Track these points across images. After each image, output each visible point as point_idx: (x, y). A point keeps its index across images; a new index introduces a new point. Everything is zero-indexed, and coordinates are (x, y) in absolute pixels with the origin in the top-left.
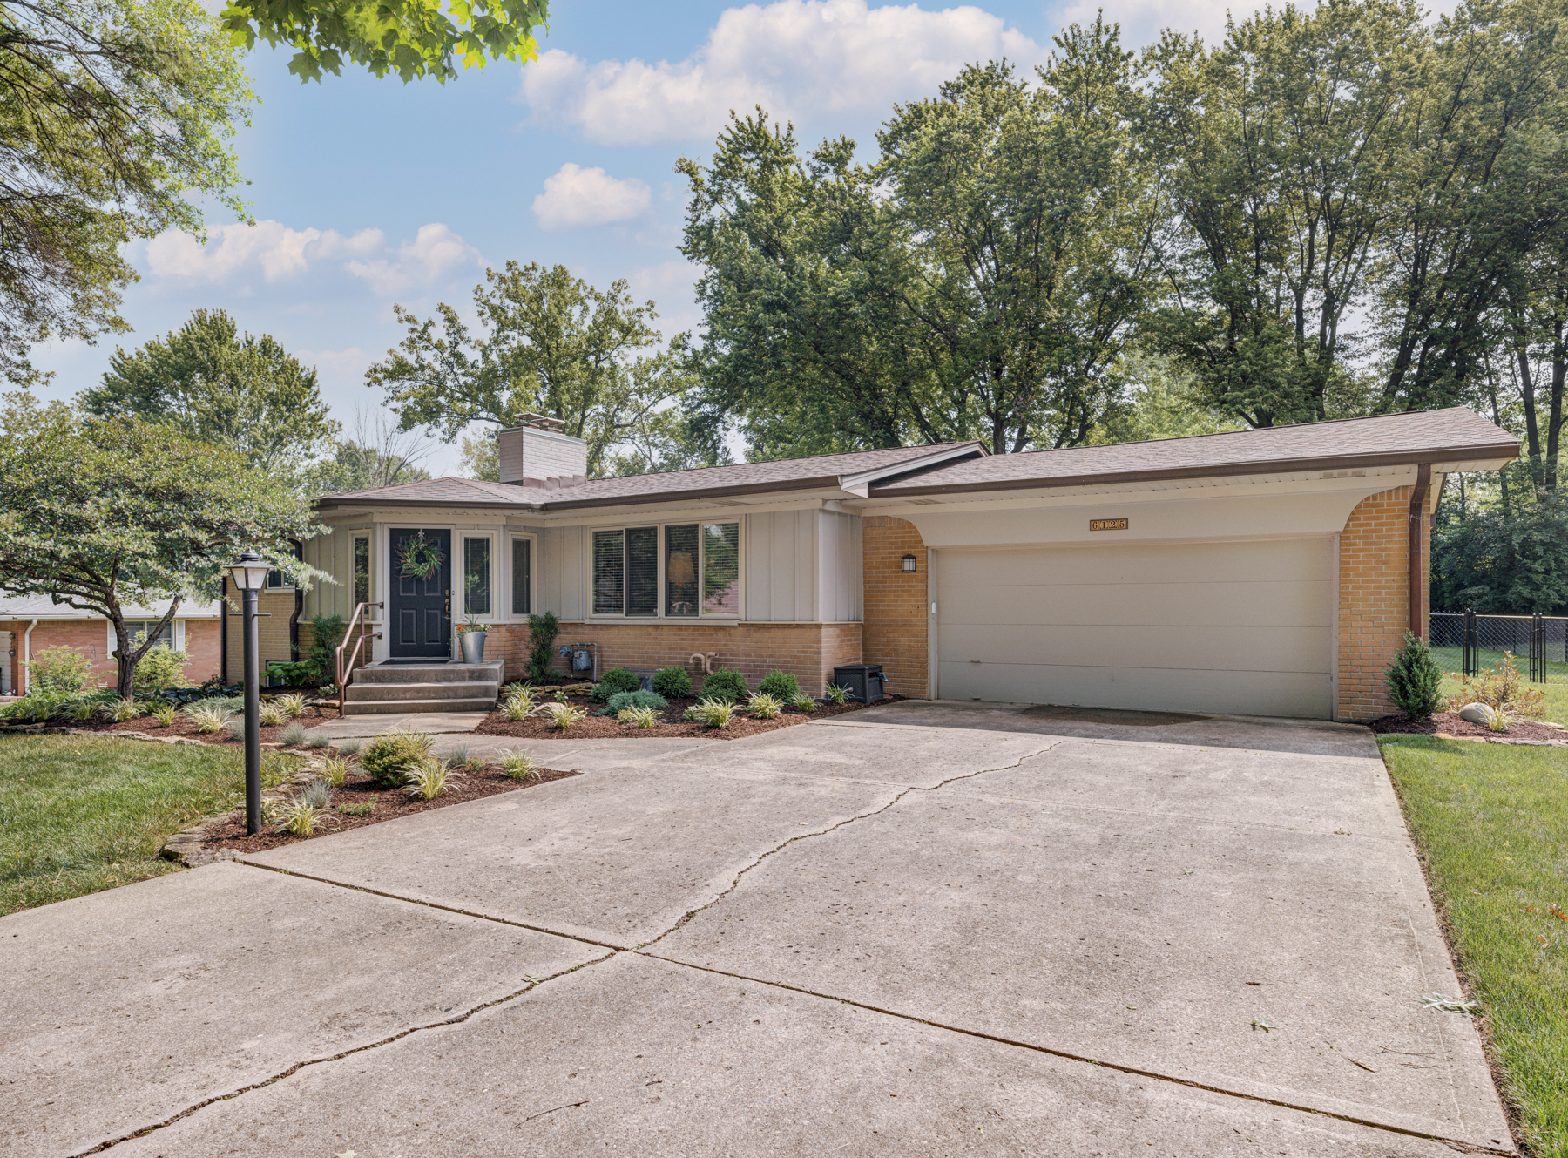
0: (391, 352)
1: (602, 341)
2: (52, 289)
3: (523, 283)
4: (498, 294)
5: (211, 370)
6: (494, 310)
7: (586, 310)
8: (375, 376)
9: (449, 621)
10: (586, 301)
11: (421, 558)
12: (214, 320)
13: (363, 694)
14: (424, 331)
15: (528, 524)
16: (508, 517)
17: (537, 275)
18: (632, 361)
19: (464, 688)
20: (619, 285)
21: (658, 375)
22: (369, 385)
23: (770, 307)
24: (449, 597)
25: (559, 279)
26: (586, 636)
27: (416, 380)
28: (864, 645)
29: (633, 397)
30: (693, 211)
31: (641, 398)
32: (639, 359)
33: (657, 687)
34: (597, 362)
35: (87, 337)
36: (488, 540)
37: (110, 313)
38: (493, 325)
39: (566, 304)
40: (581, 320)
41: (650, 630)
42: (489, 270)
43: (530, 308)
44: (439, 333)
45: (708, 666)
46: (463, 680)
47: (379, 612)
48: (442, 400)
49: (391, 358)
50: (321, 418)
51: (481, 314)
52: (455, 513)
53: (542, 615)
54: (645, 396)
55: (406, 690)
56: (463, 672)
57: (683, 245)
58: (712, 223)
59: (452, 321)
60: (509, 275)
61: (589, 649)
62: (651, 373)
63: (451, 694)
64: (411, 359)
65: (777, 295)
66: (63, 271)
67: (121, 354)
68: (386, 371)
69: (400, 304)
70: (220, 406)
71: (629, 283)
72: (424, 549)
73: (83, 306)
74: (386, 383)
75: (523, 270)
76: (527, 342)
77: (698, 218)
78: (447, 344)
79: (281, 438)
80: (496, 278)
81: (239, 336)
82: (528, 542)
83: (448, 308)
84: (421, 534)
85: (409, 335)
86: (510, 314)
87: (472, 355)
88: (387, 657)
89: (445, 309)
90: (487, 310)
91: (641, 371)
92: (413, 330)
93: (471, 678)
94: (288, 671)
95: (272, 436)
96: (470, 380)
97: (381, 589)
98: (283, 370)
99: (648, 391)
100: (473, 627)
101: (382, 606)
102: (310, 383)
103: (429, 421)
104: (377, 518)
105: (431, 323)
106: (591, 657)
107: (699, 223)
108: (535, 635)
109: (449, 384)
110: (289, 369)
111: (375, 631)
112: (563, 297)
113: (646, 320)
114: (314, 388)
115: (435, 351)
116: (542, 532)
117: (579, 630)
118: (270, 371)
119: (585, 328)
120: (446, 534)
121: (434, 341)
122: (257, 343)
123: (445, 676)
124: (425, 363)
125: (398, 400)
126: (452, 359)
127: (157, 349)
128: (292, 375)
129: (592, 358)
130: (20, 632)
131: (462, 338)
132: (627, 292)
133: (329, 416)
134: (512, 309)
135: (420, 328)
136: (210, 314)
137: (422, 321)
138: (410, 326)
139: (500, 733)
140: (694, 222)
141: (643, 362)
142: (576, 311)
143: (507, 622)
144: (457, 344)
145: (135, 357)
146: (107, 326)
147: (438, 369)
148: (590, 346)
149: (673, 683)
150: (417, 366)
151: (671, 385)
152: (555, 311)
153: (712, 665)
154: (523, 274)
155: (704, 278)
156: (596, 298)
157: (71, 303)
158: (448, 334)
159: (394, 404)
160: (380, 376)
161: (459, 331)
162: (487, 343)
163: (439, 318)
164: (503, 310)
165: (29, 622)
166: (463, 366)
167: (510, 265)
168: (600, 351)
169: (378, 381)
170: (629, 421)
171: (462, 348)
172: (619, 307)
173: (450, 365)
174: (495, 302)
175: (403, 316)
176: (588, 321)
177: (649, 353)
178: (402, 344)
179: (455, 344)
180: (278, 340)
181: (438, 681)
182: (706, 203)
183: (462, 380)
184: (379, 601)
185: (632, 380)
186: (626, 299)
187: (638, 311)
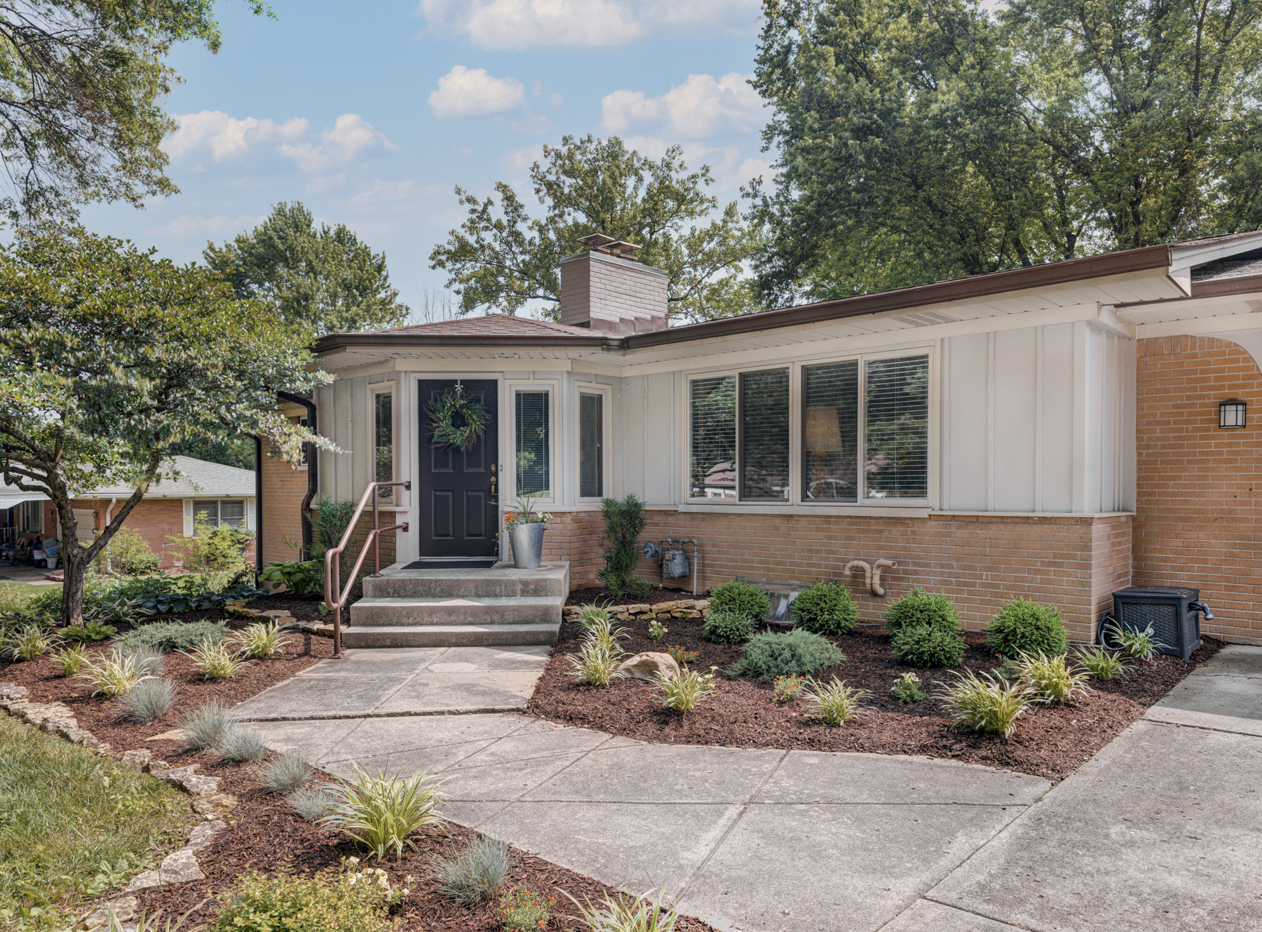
0: (452, 233)
1: (656, 210)
2: (100, 150)
3: (579, 157)
4: (554, 171)
5: (290, 258)
6: (549, 185)
7: (640, 179)
8: (438, 258)
9: (497, 507)
10: (641, 171)
11: (458, 420)
12: (292, 211)
13: (374, 617)
14: (484, 211)
15: (600, 372)
16: (573, 361)
17: (592, 147)
18: (686, 232)
19: (514, 609)
20: (673, 151)
21: (713, 245)
22: (434, 267)
23: (861, 132)
24: (496, 474)
25: (613, 151)
26: (681, 530)
27: (476, 261)
28: (1135, 550)
29: (687, 269)
30: (765, 38)
31: (695, 270)
32: (693, 229)
33: (806, 616)
34: (652, 234)
35: (134, 200)
36: (547, 395)
37: (156, 174)
38: (549, 201)
39: (621, 175)
40: (636, 191)
41: (777, 522)
42: (545, 147)
43: (585, 183)
44: (498, 212)
45: (877, 581)
46: (512, 594)
47: (405, 494)
48: (501, 279)
49: (452, 238)
50: (390, 302)
51: (538, 191)
52: (502, 355)
53: (620, 498)
54: (699, 268)
55: (433, 611)
56: (513, 583)
57: (754, 78)
58: (788, 50)
59: (509, 198)
60: (564, 150)
61: (685, 547)
62: (705, 244)
63: (496, 617)
64: (472, 240)
65: (870, 118)
66: (112, 133)
67: (211, 248)
68: (449, 252)
69: (460, 185)
70: (298, 292)
71: (683, 148)
72: (462, 407)
73: (130, 168)
74: (449, 265)
75: (578, 143)
76: (582, 218)
77: (771, 46)
78: (505, 223)
79: (354, 322)
80: (553, 154)
81: (316, 226)
82: (600, 397)
83: (506, 187)
84: (459, 387)
85: (470, 216)
86: (566, 191)
87: (529, 234)
88: (415, 556)
89: (502, 187)
90: (543, 188)
91: (694, 243)
92: (473, 211)
93: (525, 593)
94: (289, 574)
95: (346, 320)
96: (527, 258)
97: (408, 465)
98: (355, 257)
99: (702, 262)
100: (527, 516)
101: (408, 487)
102: (380, 268)
103: (489, 301)
104: (401, 365)
105: (490, 202)
106: (688, 559)
107: (772, 52)
108: (612, 529)
109: (508, 263)
110: (362, 255)
111: (399, 520)
112: (618, 167)
113: (701, 187)
114: (384, 273)
115: (495, 231)
116: (619, 383)
117: (670, 519)
118: (344, 258)
119: (639, 201)
120: (490, 388)
121: (494, 221)
122: (332, 233)
123: (487, 590)
124: (485, 243)
125: (461, 282)
126: (510, 239)
127: (244, 241)
128: (364, 261)
129: (646, 231)
130: (101, 511)
131: (519, 216)
132: (682, 158)
133: (398, 301)
134: (568, 183)
135: (480, 209)
136: (289, 207)
137: (482, 200)
138: (468, 206)
139: (570, 719)
140: (767, 51)
141: (697, 233)
142: (631, 182)
143: (574, 509)
144: (515, 222)
145: (224, 250)
146: (155, 187)
147: (498, 248)
148: (644, 217)
149: (831, 611)
150: (476, 246)
151: (725, 254)
152: (609, 181)
153: (882, 579)
154: (579, 148)
155: (771, 123)
156: (651, 167)
157: (119, 164)
158: (506, 213)
159: (456, 286)
160: (443, 258)
161: (516, 209)
162: (543, 222)
163: (498, 197)
164: (559, 186)
165: (110, 501)
166: (521, 244)
167: (566, 140)
168: (655, 222)
169: (441, 264)
170: (682, 294)
171: (521, 227)
172: (673, 174)
173: (508, 244)
174: (551, 178)
175: (463, 197)
176: (642, 193)
177: (702, 223)
178: (463, 226)
179: (513, 223)
180: (351, 228)
181: (478, 596)
182: (781, 27)
183: (520, 258)
184: (404, 479)
185: (685, 251)
186: (681, 166)
187: (693, 177)
